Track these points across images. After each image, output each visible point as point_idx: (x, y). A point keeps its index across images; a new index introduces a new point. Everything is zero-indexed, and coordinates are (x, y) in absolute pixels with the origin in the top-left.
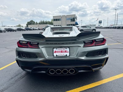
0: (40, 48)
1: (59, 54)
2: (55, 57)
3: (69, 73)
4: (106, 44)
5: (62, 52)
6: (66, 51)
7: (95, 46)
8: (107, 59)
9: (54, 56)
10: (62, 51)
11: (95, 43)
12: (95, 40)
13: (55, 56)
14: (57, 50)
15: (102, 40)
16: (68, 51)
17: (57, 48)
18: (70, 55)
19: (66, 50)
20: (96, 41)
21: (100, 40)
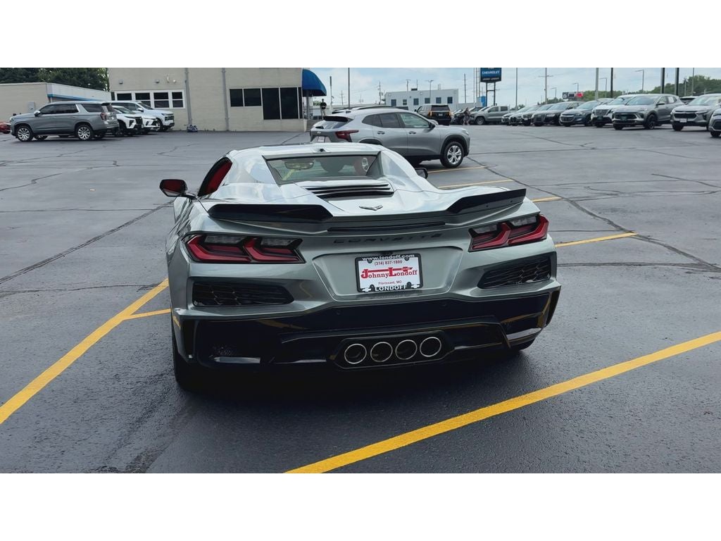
0: (305, 262)
1: (383, 279)
2: (367, 295)
3: (418, 357)
4: (549, 237)
5: (391, 275)
6: (405, 269)
7: (511, 245)
8: (555, 293)
9: (359, 290)
10: (391, 270)
11: (507, 233)
12: (508, 222)
13: (367, 290)
14: (371, 267)
15: (533, 220)
16: (416, 267)
17: (370, 256)
18: (421, 285)
19: (404, 264)
20: (513, 228)
21: (525, 222)
